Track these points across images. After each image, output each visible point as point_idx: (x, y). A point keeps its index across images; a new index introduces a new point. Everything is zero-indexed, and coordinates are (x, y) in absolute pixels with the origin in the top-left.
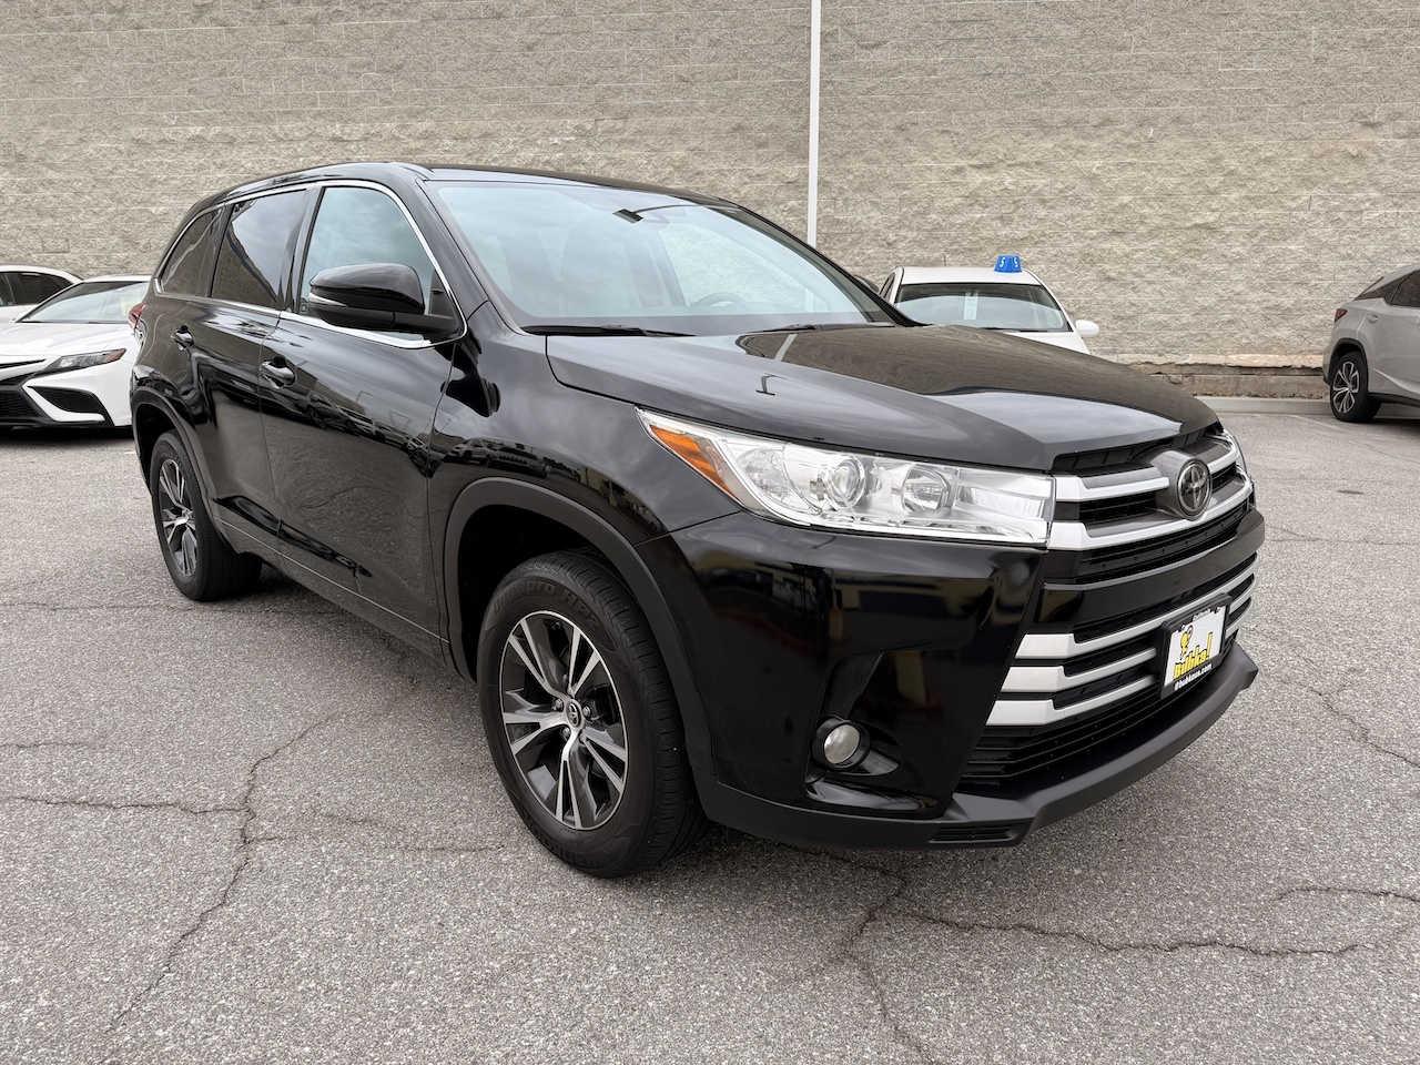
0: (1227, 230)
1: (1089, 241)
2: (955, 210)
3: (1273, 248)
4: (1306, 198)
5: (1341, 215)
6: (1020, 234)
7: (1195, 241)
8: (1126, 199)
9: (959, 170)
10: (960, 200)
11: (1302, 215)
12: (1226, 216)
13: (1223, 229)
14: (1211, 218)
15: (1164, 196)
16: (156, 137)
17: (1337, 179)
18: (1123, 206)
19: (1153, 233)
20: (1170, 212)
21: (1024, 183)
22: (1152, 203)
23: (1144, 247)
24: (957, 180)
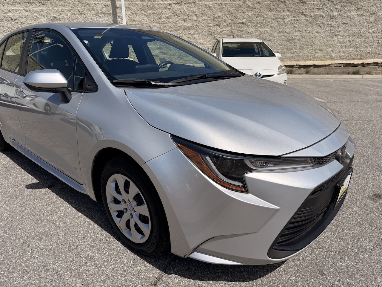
0: (249, 24)
1: (210, 28)
2: (170, 18)
3: (261, 30)
4: (270, 15)
5: (279, 20)
6: (190, 25)
7: (240, 27)
8: (220, 14)
9: (170, 4)
10: (171, 14)
11: (269, 20)
12: (248, 20)
13: (247, 24)
14: (244, 20)
15: (230, 13)
17: (278, 9)
18: (219, 16)
19: (228, 25)
20: (232, 19)
21: (190, 9)
22: (227, 16)
23: (226, 29)
24: (170, 8)
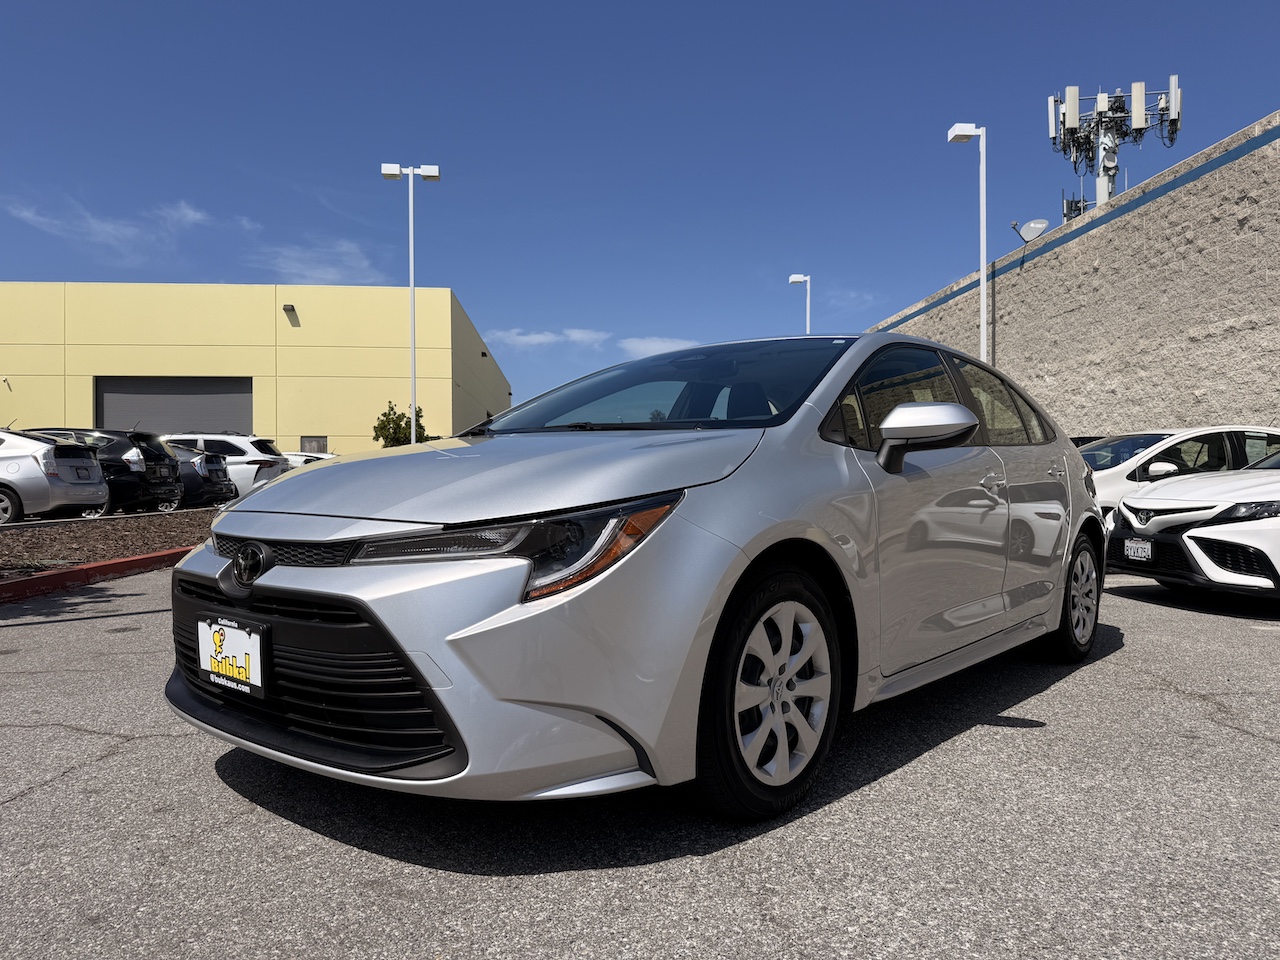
16: (1205, 333)
